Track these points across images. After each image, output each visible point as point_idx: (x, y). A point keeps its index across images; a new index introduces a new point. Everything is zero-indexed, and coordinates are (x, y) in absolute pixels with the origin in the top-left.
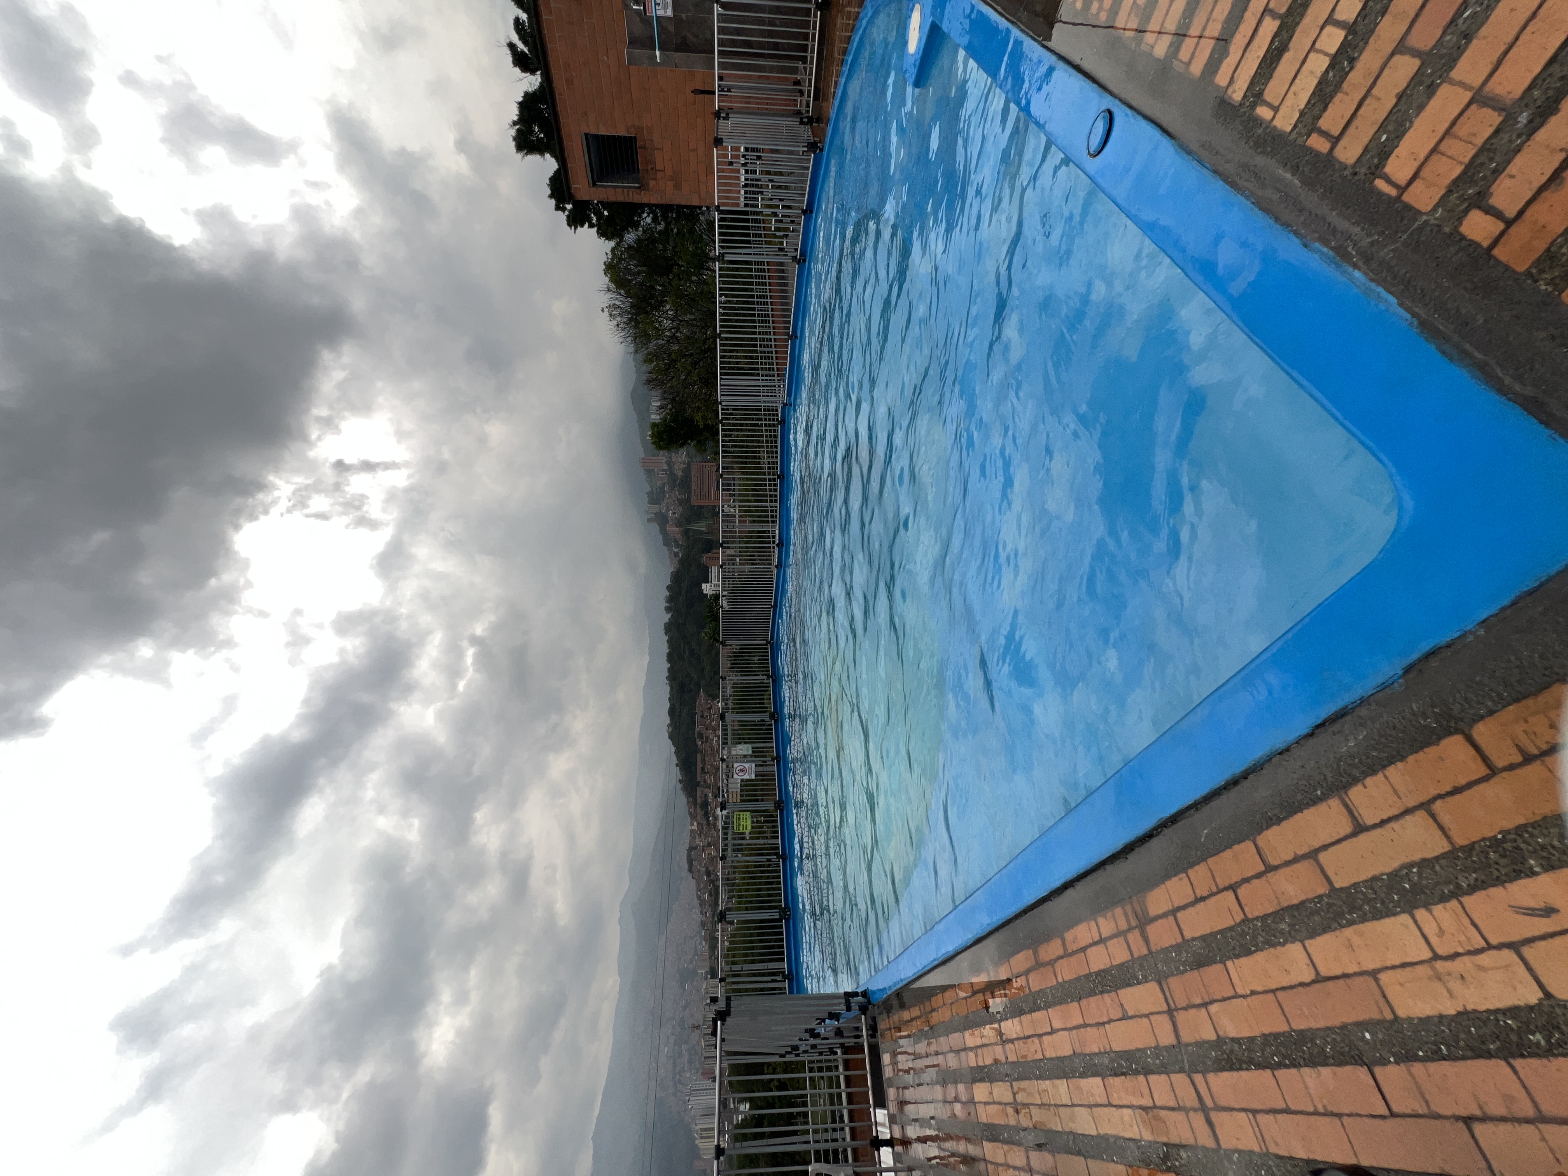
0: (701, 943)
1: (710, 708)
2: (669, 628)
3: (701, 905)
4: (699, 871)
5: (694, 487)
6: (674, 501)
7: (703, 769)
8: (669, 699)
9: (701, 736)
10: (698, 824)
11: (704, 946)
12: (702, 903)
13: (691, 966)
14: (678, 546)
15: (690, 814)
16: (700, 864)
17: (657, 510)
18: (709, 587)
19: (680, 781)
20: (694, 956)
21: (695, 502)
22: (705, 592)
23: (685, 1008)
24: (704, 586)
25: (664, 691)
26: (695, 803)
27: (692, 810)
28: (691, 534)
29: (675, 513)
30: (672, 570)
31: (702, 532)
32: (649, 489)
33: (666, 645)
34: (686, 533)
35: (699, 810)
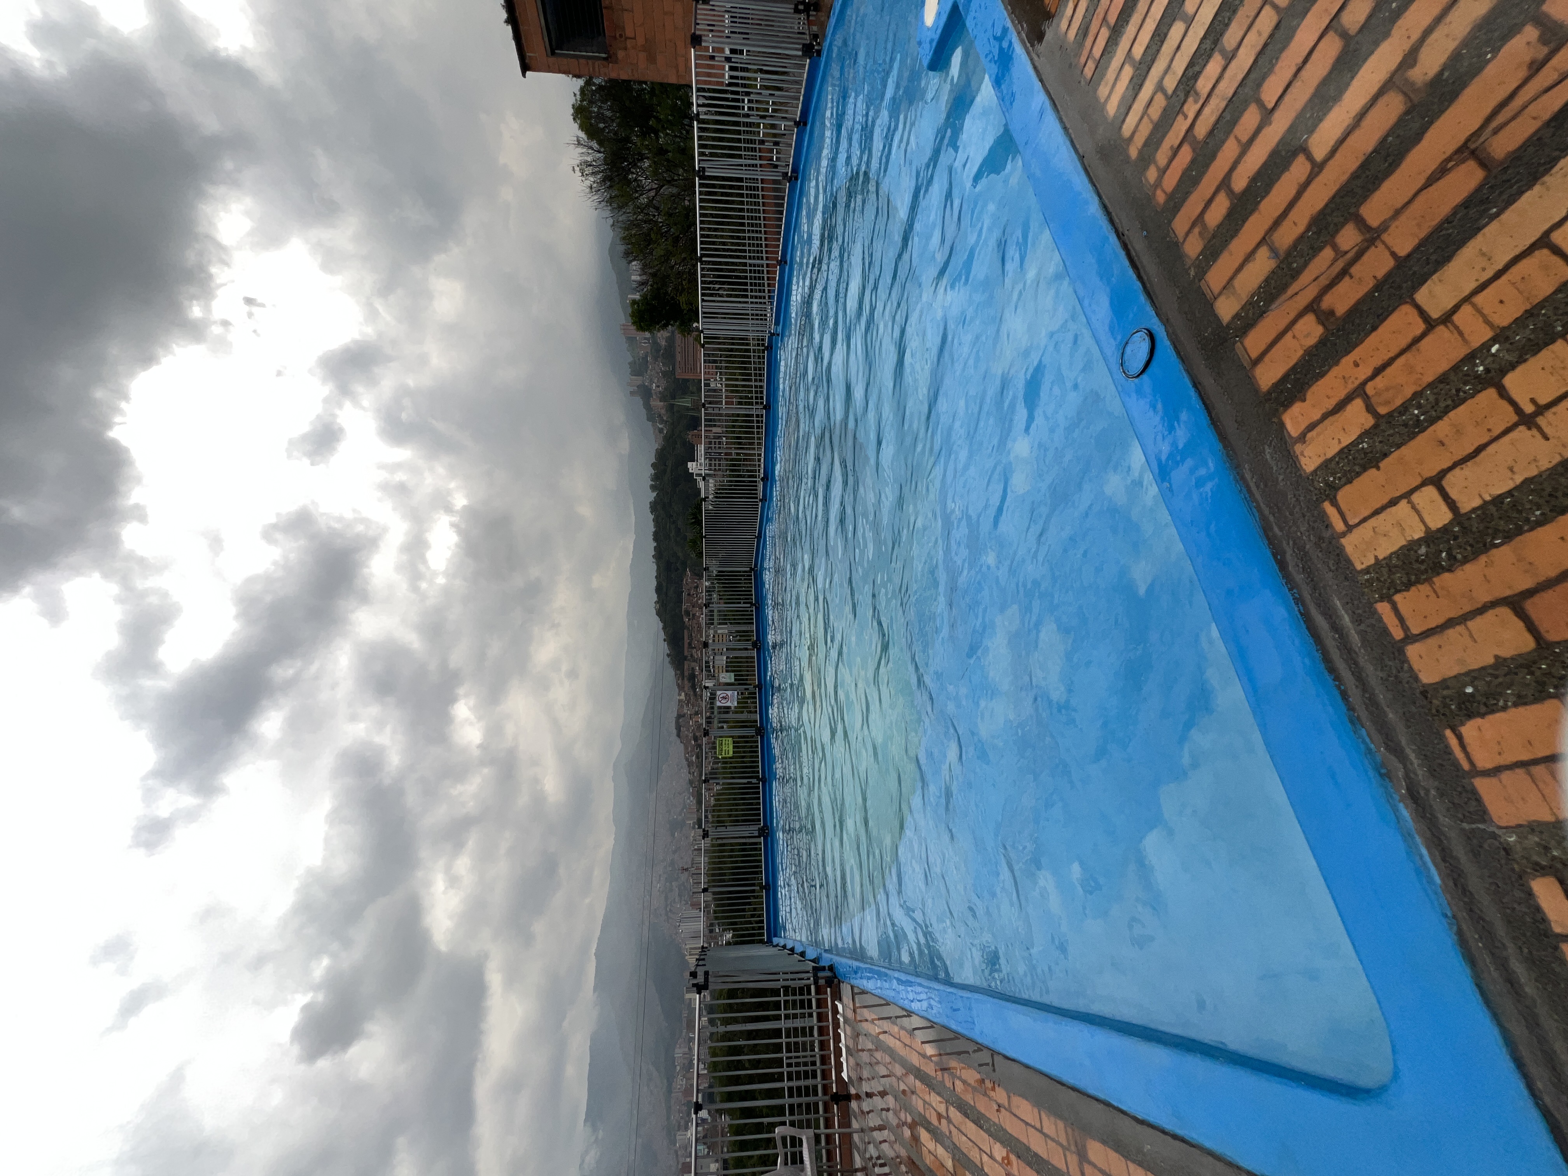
0: (689, 798)
1: (697, 587)
2: (654, 507)
3: (689, 766)
4: (687, 736)
5: (678, 357)
6: (658, 373)
7: (690, 644)
8: (656, 577)
9: (687, 613)
10: (686, 695)
11: (692, 801)
12: (690, 764)
13: (680, 818)
14: (662, 421)
15: (678, 685)
16: (688, 730)
17: (639, 383)
18: (694, 466)
19: (668, 655)
20: (683, 809)
21: (680, 374)
22: (690, 471)
23: (674, 852)
24: (690, 464)
25: (651, 569)
26: (682, 674)
27: (680, 682)
28: (675, 409)
29: (658, 386)
30: (656, 446)
31: (687, 409)
32: (631, 359)
33: (652, 524)
34: (671, 408)
35: (686, 682)
